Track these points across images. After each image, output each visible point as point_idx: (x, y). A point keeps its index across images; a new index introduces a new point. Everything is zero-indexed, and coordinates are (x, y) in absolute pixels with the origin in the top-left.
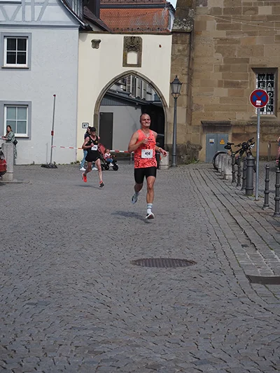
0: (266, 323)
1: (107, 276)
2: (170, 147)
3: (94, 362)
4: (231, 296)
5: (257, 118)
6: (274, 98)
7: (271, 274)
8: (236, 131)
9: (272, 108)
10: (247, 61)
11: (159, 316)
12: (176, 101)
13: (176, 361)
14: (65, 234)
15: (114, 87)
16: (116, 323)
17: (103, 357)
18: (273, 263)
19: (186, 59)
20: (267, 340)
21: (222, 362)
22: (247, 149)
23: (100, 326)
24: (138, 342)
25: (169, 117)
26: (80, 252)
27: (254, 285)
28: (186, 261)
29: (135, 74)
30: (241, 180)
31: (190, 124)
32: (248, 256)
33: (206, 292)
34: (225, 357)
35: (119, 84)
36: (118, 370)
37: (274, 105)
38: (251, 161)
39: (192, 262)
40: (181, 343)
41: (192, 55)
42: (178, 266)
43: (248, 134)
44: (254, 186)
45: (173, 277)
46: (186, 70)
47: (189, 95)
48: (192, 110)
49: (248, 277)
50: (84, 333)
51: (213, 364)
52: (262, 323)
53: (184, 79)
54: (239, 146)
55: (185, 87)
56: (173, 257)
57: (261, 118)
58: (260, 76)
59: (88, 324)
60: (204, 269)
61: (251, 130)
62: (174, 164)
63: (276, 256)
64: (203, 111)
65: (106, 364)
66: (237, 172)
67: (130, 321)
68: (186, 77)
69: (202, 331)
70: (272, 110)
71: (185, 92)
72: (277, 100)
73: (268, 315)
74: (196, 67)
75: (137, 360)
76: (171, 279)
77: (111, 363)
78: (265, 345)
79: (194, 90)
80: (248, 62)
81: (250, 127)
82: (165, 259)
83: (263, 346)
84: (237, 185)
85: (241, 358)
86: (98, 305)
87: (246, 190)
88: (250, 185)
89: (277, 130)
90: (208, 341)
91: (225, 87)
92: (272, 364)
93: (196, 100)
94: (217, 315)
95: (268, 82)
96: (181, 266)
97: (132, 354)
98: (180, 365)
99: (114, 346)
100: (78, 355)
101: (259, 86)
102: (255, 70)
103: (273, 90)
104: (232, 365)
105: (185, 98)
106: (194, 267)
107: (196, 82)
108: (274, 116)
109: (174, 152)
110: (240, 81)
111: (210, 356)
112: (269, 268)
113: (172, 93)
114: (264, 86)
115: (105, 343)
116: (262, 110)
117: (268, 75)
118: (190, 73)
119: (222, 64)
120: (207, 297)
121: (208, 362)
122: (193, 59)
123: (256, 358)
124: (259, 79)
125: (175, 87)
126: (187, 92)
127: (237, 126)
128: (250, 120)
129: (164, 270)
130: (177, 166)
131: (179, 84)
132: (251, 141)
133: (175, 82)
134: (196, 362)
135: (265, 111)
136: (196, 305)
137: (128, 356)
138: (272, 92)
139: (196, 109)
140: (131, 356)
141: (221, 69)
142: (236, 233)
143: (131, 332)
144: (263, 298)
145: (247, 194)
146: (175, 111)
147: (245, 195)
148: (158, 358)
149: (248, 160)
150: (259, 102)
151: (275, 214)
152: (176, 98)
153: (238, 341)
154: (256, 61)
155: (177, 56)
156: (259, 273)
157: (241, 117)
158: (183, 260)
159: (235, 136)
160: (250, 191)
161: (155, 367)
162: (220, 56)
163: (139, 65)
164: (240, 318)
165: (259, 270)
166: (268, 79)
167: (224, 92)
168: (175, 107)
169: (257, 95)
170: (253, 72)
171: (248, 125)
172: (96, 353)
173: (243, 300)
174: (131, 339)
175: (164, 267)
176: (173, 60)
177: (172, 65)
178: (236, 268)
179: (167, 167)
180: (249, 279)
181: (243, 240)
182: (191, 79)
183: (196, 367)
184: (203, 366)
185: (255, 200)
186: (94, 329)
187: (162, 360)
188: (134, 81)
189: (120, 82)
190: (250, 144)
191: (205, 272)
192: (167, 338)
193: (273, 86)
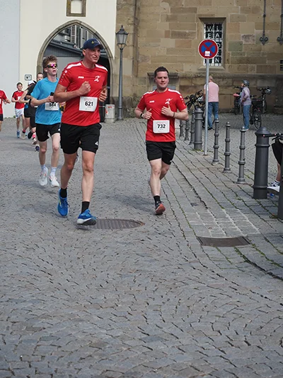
0: (221, 291)
1: (49, 240)
2: (115, 99)
3: (33, 341)
4: (182, 261)
5: (205, 70)
6: (222, 49)
7: (223, 235)
8: (183, 83)
9: (220, 59)
10: (195, 10)
11: (105, 285)
12: (121, 52)
13: (122, 339)
14: (5, 193)
15: (58, 38)
16: (58, 293)
17: (42, 334)
18: (225, 223)
19: (132, 9)
20: (222, 311)
21: (174, 339)
22: (195, 101)
23: (40, 298)
24: (82, 316)
25: (115, 68)
26: (20, 213)
27: (205, 247)
28: (134, 221)
29: (79, 24)
30: (190, 134)
31: (137, 76)
32: (199, 216)
33: (155, 256)
34: (177, 332)
35: (63, 35)
36: (59, 349)
37: (222, 56)
38: (200, 115)
39: (139, 223)
40: (129, 316)
41: (138, 4)
42: (124, 228)
43: (195, 87)
44: (203, 140)
45: (119, 240)
46: (132, 19)
47: (135, 45)
48: (138, 61)
49: (199, 238)
50: (22, 305)
51: (164, 340)
52: (215, 292)
53: (130, 29)
54: (186, 98)
55: (131, 37)
56: (119, 218)
57: (210, 69)
58: (208, 26)
59: (27, 295)
60: (152, 230)
61: (199, 82)
62: (120, 118)
63: (227, 216)
64: (150, 63)
65: (46, 343)
66: (185, 126)
67: (73, 291)
68: (132, 27)
69: (151, 301)
70: (220, 62)
71: (131, 43)
72: (225, 51)
73: (221, 282)
74: (142, 17)
75: (80, 337)
76: (117, 242)
77: (51, 342)
78: (220, 317)
79: (141, 41)
80: (196, 12)
81: (198, 79)
82: (111, 220)
83: (217, 318)
84: (185, 139)
85: (195, 333)
86: (38, 273)
87: (195, 144)
88: (199, 139)
89: (225, 82)
90: (158, 313)
91: (172, 38)
92: (228, 340)
93: (142, 51)
94: (166, 283)
95: (215, 33)
96: (128, 227)
97: (74, 330)
98: (127, 342)
99: (55, 321)
100: (15, 333)
101: (207, 37)
102: (202, 19)
103: (221, 41)
104: (185, 342)
105: (131, 49)
106: (141, 228)
107: (143, 32)
108: (222, 68)
109: (120, 105)
110: (187, 31)
111: (160, 331)
112: (221, 229)
113: (118, 44)
114: (211, 37)
115: (45, 318)
116: (211, 62)
117: (216, 25)
118: (136, 23)
119: (169, 14)
120: (156, 262)
121: (158, 338)
122: (139, 9)
123: (210, 333)
124: (207, 30)
125: (121, 37)
126: (134, 43)
127: (184, 78)
128: (198, 71)
129: (110, 232)
130: (123, 120)
131: (124, 34)
132: (198, 93)
133: (121, 32)
134: (145, 338)
135: (213, 62)
136: (145, 271)
137: (70, 332)
138: (220, 43)
139: (143, 61)
140: (73, 333)
141: (168, 19)
142: (185, 190)
143: (74, 304)
144: (216, 263)
145: (195, 149)
146: (121, 62)
147: (193, 150)
148: (103, 335)
149: (196, 113)
150: (207, 53)
151: (225, 170)
152: (121, 49)
153: (190, 313)
154: (205, 11)
155: (123, 5)
156: (210, 234)
157: (188, 69)
158: (131, 221)
159: (182, 88)
160: (199, 146)
161: (100, 346)
162: (166, 5)
163: (83, 14)
164: (192, 285)
165: (210, 231)
166: (215, 29)
167: (171, 43)
168: (121, 59)
169: (205, 46)
170: (200, 23)
171: (196, 77)
172: (34, 330)
173: (194, 265)
174: (73, 312)
175: (110, 228)
176: (118, 9)
177: (117, 15)
178: (186, 228)
179: (113, 121)
180: (201, 241)
181: (193, 198)
182: (137, 30)
183: (146, 345)
184: (152, 343)
185: (204, 155)
186: (33, 302)
187: (108, 337)
188: (79, 31)
189: (64, 32)
190: (197, 96)
191: (153, 234)
192: (113, 311)
193: (220, 37)
